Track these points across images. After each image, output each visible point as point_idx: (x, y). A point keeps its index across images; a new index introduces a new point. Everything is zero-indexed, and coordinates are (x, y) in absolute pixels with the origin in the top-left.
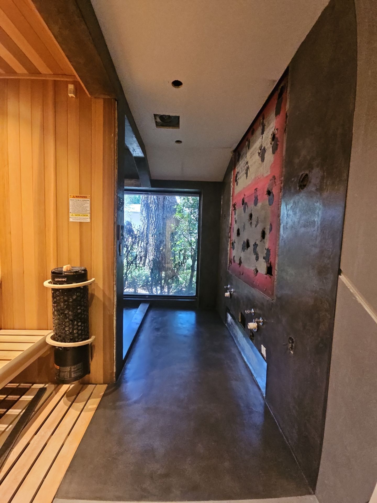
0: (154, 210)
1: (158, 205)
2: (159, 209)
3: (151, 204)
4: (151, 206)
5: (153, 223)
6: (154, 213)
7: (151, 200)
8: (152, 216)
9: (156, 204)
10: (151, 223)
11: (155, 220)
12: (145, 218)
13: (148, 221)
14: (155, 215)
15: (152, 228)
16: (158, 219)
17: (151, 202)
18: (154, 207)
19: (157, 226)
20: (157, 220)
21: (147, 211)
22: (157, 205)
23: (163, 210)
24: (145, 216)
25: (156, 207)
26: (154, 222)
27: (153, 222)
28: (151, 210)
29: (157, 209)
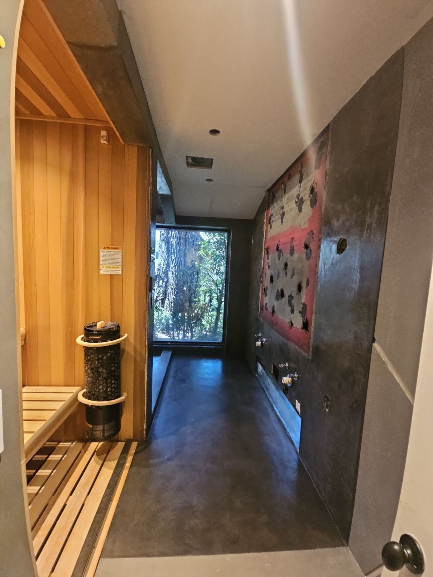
0: (175, 245)
1: (180, 239)
2: (180, 244)
3: (172, 238)
4: (171, 240)
5: (174, 260)
6: (175, 248)
7: (172, 234)
8: (172, 251)
9: (178, 238)
10: (172, 259)
11: (176, 256)
12: (165, 254)
13: (168, 256)
14: (177, 250)
15: (173, 264)
16: (179, 254)
17: (171, 235)
18: (175, 242)
19: (178, 263)
20: (178, 256)
21: (167, 245)
22: (178, 239)
23: (185, 245)
24: (165, 252)
25: (177, 241)
26: (175, 258)
27: (174, 258)
28: (172, 245)
29: (178, 243)
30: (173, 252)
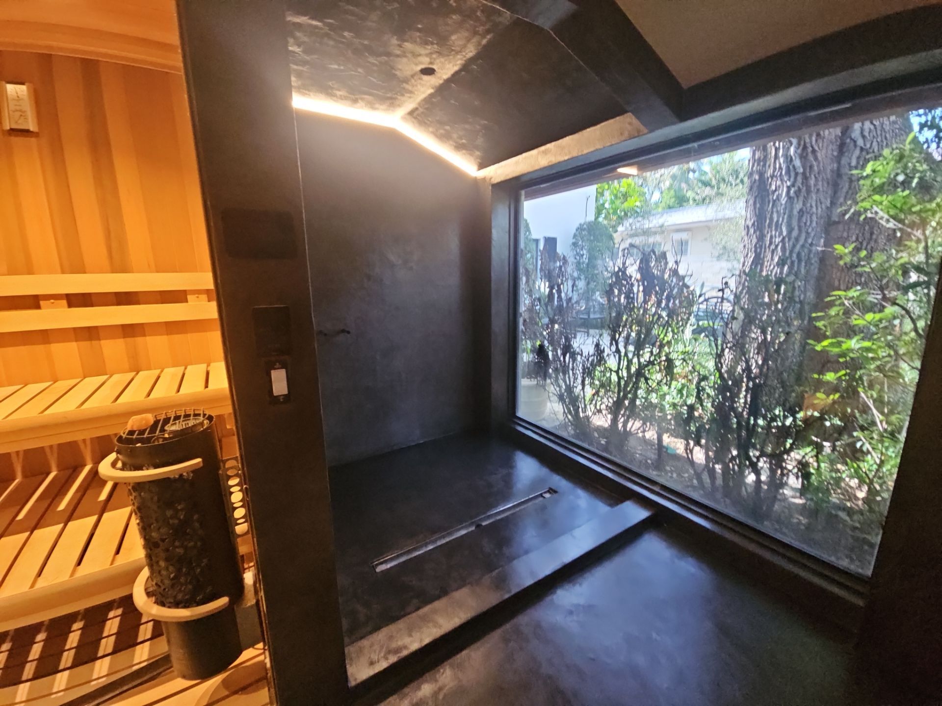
0: (784, 199)
1: (805, 178)
2: (808, 191)
3: (775, 179)
4: (773, 187)
5: (777, 246)
6: (785, 209)
7: (777, 166)
8: (775, 220)
9: (797, 174)
10: (771, 243)
11: (785, 233)
12: (752, 231)
13: (761, 238)
14: (790, 217)
15: (772, 259)
16: (800, 227)
17: (774, 172)
18: (785, 190)
19: (795, 256)
20: (795, 233)
21: (758, 205)
22: (800, 179)
24: (750, 226)
25: (793, 185)
26: (783, 241)
27: (778, 240)
28: (774, 201)
29: (799, 191)
30: (778, 221)
